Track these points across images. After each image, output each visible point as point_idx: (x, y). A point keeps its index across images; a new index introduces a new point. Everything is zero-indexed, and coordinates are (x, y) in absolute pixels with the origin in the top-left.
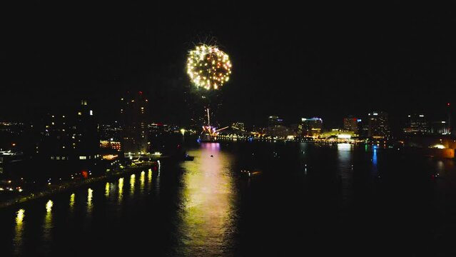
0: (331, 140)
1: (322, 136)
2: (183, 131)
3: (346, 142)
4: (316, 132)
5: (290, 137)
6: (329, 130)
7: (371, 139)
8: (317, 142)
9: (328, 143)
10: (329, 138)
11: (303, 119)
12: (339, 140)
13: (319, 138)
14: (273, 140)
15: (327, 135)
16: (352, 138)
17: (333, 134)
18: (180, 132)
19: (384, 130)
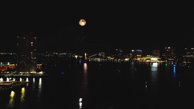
0: (147, 61)
1: (142, 59)
2: (76, 56)
3: (155, 62)
4: (139, 57)
5: (126, 59)
6: (145, 56)
8: (140, 62)
9: (146, 62)
10: (146, 60)
11: (133, 51)
12: (152, 61)
13: (141, 60)
14: (118, 61)
15: (145, 59)
16: (158, 60)
17: (148, 58)
19: (173, 56)
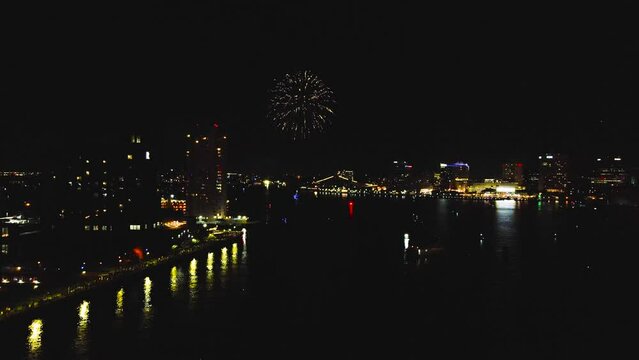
0: (487, 195)
1: (471, 189)
2: (267, 183)
3: (508, 198)
4: (461, 183)
5: (425, 191)
6: (481, 181)
7: (545, 193)
8: (466, 197)
9: (483, 199)
10: (484, 192)
11: (443, 165)
12: (498, 196)
13: (467, 191)
14: (400, 195)
15: (479, 189)
16: (517, 192)
17: (489, 187)
18: (263, 184)
19: (562, 180)
